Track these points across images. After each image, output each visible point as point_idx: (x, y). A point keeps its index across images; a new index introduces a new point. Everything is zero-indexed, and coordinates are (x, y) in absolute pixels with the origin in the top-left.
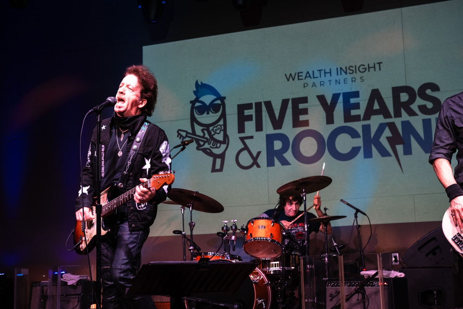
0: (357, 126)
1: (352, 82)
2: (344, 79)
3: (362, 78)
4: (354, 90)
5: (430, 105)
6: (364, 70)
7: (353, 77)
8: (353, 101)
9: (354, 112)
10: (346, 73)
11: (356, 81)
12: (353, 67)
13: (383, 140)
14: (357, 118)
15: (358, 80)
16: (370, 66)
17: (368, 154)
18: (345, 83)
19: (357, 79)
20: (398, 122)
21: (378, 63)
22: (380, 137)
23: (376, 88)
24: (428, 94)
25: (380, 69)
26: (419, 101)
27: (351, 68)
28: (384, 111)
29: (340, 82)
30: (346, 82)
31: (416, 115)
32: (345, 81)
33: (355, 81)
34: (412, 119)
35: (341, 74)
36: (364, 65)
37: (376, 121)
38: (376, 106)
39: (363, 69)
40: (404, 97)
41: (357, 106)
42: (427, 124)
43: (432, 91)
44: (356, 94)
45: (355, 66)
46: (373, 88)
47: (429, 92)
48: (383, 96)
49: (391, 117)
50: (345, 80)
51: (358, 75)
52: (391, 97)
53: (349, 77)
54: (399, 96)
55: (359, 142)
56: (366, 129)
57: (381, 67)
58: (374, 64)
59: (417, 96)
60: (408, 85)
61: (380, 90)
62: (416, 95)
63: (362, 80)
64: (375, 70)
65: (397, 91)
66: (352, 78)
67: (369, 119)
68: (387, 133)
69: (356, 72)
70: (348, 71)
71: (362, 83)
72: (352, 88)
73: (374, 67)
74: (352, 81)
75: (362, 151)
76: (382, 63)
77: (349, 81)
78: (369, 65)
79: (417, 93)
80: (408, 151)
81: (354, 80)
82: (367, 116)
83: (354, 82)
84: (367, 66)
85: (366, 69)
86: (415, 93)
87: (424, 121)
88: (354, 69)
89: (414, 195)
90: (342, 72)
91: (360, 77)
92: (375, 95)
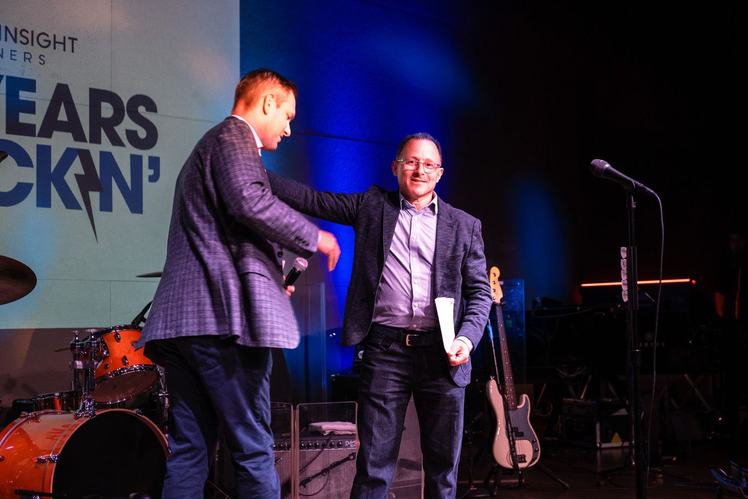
0: (30, 145)
1: (25, 61)
2: (11, 51)
3: (42, 57)
4: (26, 76)
5: (142, 133)
6: (46, 44)
7: (27, 51)
8: (24, 95)
9: (24, 118)
10: (15, 41)
11: (31, 60)
12: (28, 32)
13: (70, 179)
14: (28, 130)
15: (36, 60)
16: (57, 40)
17: (44, 201)
18: (11, 59)
19: (33, 57)
20: (95, 151)
21: (69, 38)
22: (65, 173)
23: (64, 82)
24: (142, 114)
25: (73, 51)
26: (127, 123)
27: (24, 33)
28: (73, 127)
29: (4, 55)
30: (13, 57)
31: (122, 145)
32: (11, 55)
33: (29, 59)
34: (115, 151)
35: (6, 40)
36: (48, 36)
37: (61, 142)
38: (63, 116)
39: (45, 40)
40: (107, 111)
41: (30, 107)
42: (136, 162)
43: (147, 110)
44: (30, 85)
45: (32, 32)
46: (60, 82)
47: (142, 110)
48: (75, 101)
49: (85, 141)
50: (13, 53)
51: (36, 51)
52: (86, 105)
53: (20, 49)
54: (99, 107)
55: (29, 175)
56: (44, 152)
57: (75, 46)
58: (64, 38)
59: (126, 112)
60: (114, 91)
61: (70, 88)
62: (124, 110)
63: (42, 62)
64: (64, 50)
65: (97, 96)
66: (25, 53)
67: (49, 136)
68: (77, 167)
69: (32, 44)
70: (19, 38)
71: (42, 66)
72: (24, 71)
73: (64, 44)
74: (25, 58)
75: (34, 191)
76: (76, 39)
77: (20, 56)
78: (55, 36)
79: (126, 109)
80: (106, 205)
81: (27, 57)
82: (46, 132)
83: (27, 60)
84: (51, 38)
85: (50, 42)
86: (124, 107)
87: (133, 157)
88: (29, 36)
89: (110, 281)
90: (8, 35)
91: (40, 55)
92: (62, 94)
